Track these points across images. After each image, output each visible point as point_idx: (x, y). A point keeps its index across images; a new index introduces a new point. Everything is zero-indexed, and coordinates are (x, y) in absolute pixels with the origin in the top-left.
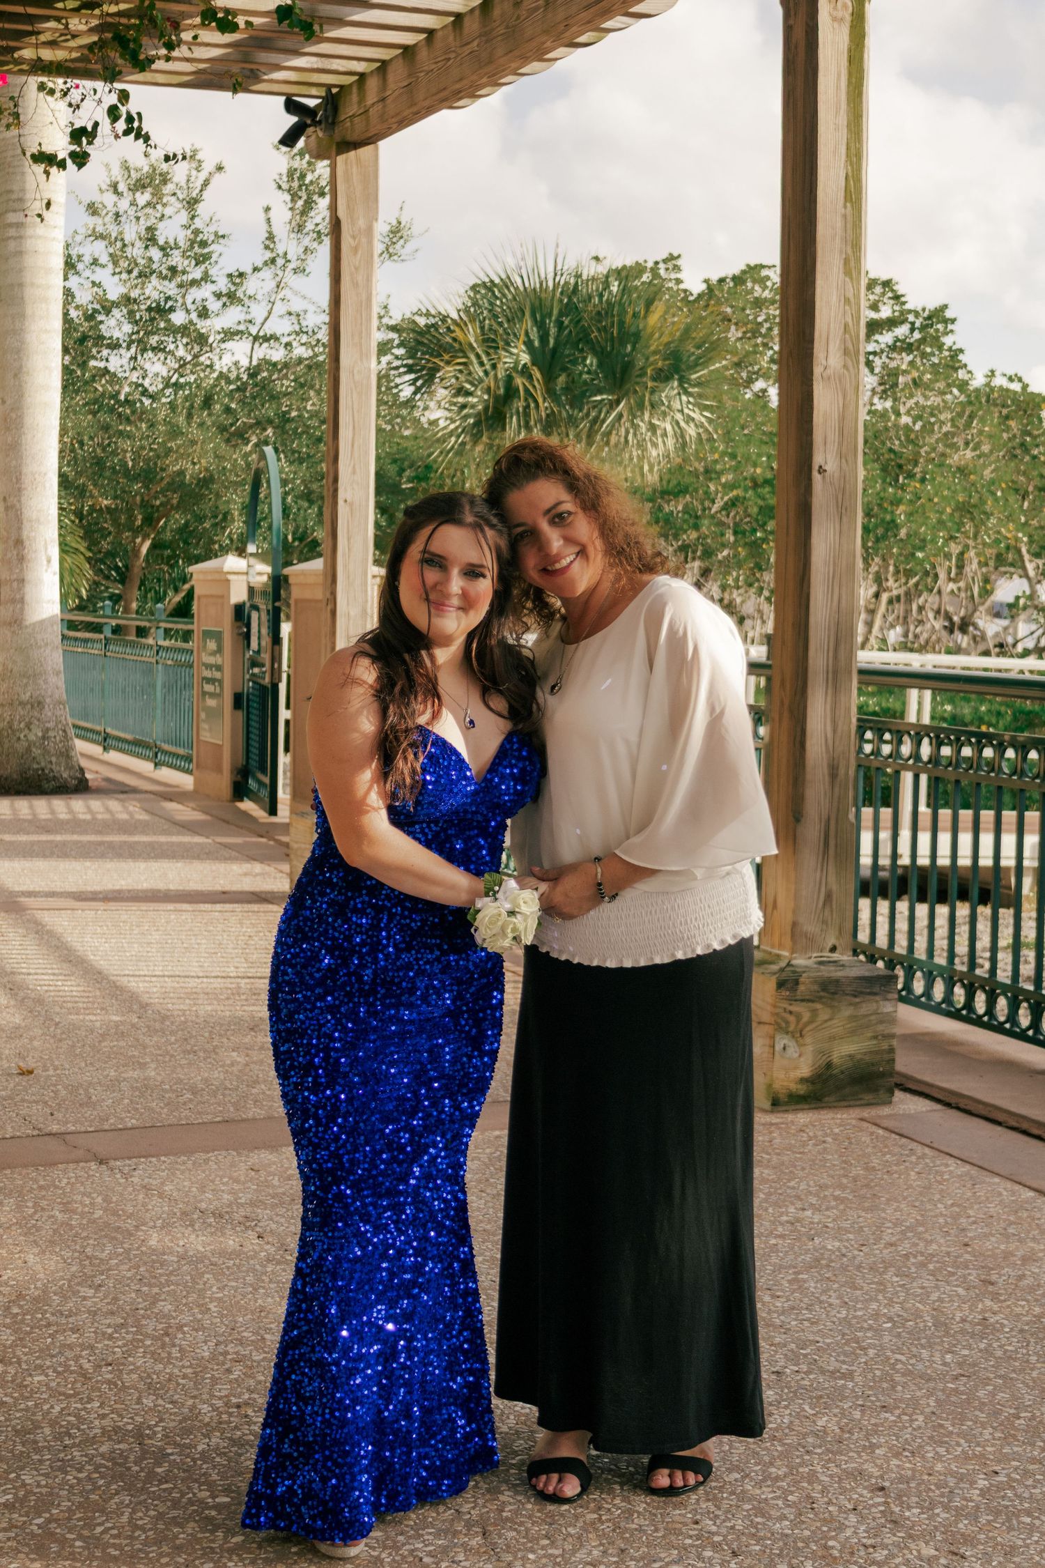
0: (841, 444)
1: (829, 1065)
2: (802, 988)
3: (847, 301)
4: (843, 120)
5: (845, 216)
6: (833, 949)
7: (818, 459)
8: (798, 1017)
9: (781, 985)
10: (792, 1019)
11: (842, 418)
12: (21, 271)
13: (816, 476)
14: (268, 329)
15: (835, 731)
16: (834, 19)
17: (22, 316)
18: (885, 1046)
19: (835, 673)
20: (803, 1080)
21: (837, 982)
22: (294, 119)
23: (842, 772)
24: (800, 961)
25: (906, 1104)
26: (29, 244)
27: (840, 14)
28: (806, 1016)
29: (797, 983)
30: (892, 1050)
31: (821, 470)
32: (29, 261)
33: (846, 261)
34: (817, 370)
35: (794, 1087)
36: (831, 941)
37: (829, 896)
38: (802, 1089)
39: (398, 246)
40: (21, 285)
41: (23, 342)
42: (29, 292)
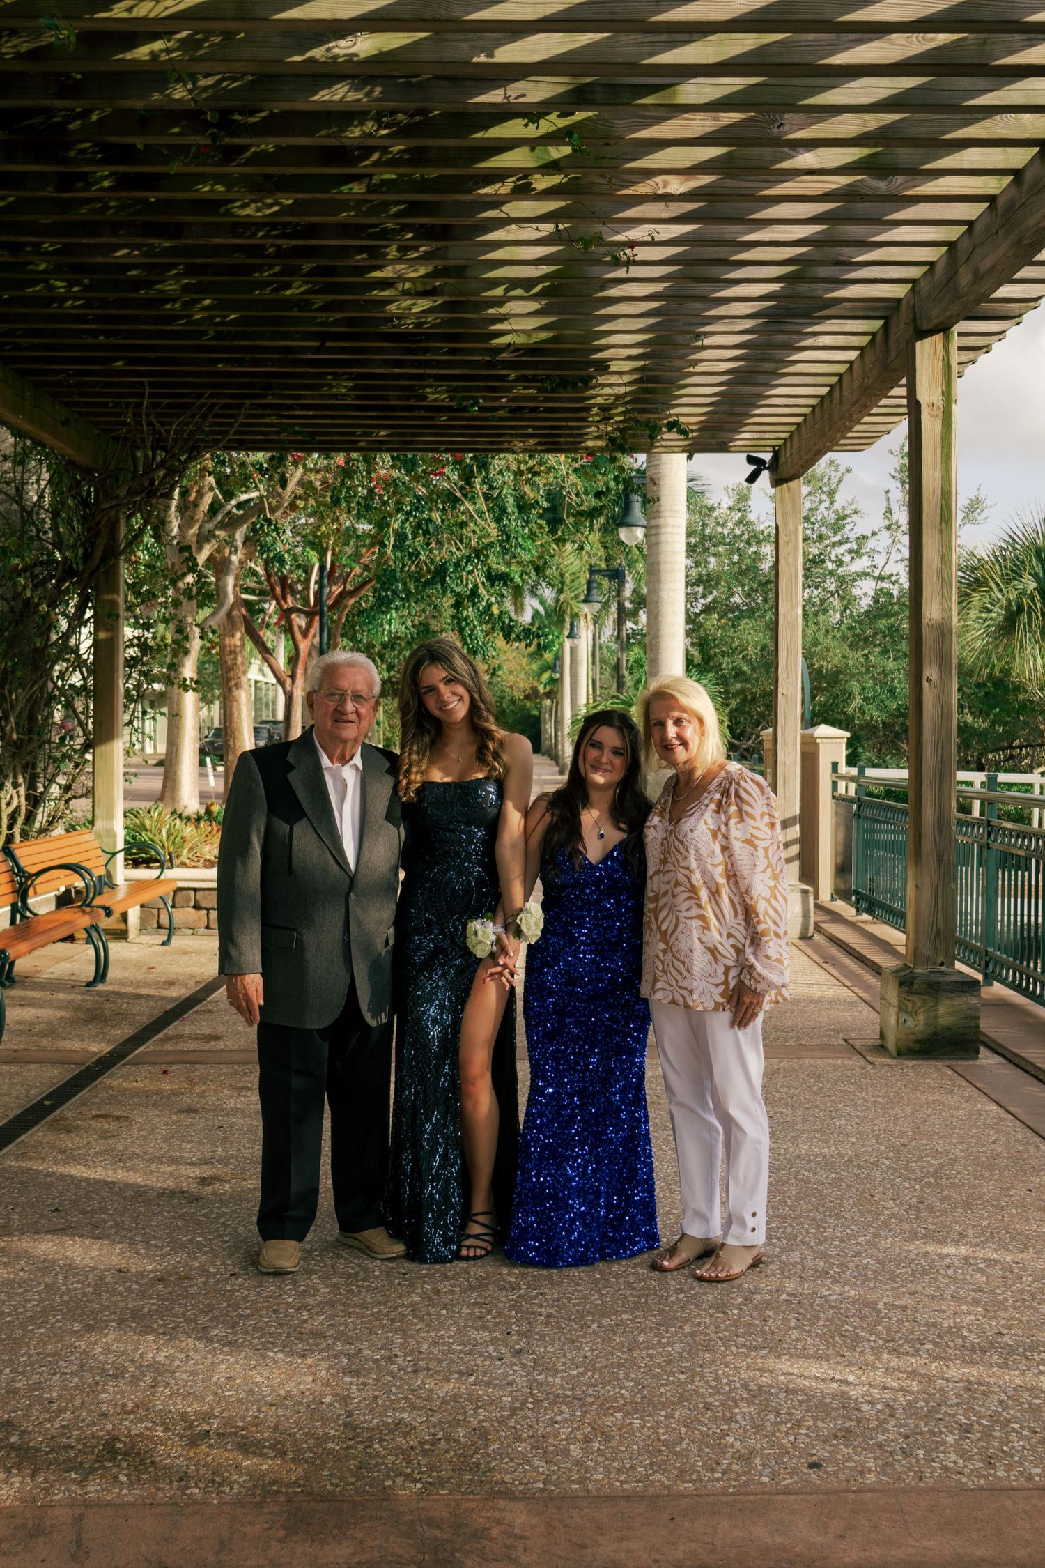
0: (941, 664)
1: (935, 1034)
2: (916, 986)
3: (943, 580)
4: (938, 474)
5: (941, 531)
6: (942, 964)
7: (926, 673)
8: (914, 1004)
9: (901, 984)
10: (910, 1004)
11: (941, 650)
12: (658, 554)
13: (925, 684)
14: (886, 572)
15: (940, 833)
16: (932, 416)
17: (659, 581)
18: (972, 1023)
19: (940, 799)
20: (918, 1042)
21: (939, 983)
22: (753, 467)
23: (945, 858)
24: (919, 971)
25: (987, 1059)
26: (663, 538)
27: (935, 413)
28: (919, 1003)
29: (912, 983)
30: (977, 1026)
31: (928, 680)
32: (663, 548)
33: (942, 557)
34: (925, 621)
35: (911, 1045)
36: (940, 960)
37: (938, 933)
38: (917, 1047)
39: (976, 514)
40: (658, 563)
41: (659, 597)
42: (663, 567)
